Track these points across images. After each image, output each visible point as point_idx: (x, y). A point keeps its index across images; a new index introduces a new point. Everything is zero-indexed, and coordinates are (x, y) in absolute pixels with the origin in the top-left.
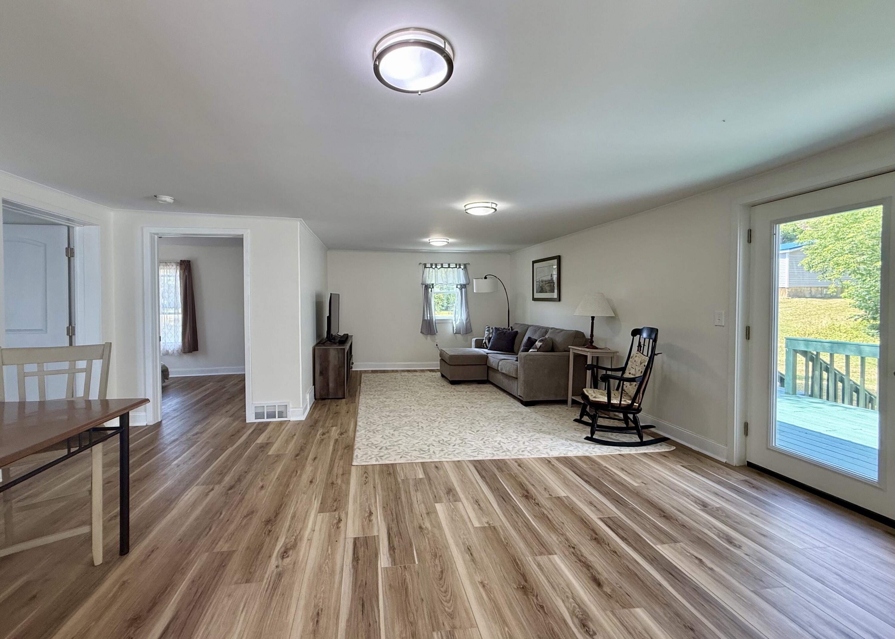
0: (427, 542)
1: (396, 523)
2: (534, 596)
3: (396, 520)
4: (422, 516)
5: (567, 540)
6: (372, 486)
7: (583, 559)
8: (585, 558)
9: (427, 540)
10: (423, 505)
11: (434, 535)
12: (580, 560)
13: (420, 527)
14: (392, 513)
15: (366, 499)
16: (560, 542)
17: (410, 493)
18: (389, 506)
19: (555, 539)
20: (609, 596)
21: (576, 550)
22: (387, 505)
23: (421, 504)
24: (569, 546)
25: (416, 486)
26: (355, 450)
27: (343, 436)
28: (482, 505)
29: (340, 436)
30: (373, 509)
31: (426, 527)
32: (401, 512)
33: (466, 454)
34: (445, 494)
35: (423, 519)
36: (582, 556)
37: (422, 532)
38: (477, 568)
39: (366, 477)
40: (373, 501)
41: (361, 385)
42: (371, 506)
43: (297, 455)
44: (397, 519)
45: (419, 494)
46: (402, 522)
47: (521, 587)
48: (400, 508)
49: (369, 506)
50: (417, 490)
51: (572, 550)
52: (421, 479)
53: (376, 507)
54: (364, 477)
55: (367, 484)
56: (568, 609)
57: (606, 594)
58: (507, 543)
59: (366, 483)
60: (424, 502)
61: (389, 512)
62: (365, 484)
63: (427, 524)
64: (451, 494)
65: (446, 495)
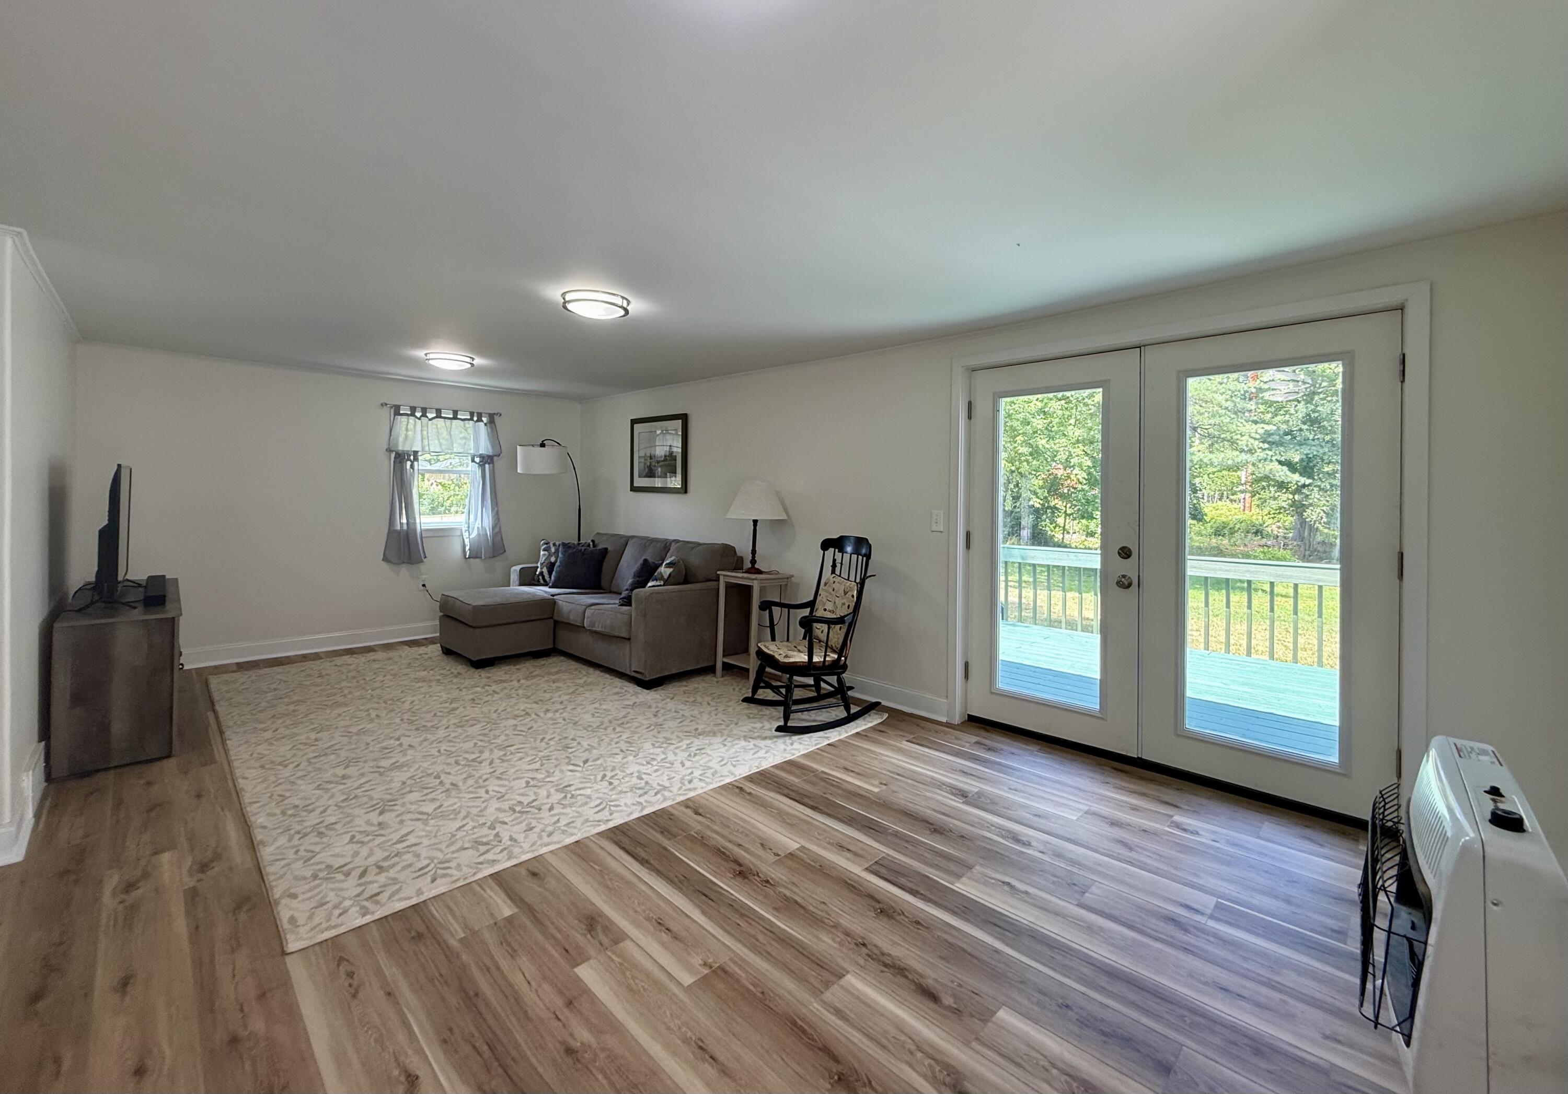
0: (604, 1082)
1: (500, 1071)
2: (864, 1085)
3: (496, 1064)
4: (558, 1018)
5: (847, 934)
6: (380, 993)
7: (887, 960)
8: (889, 955)
9: (600, 1077)
10: (546, 986)
11: (612, 1057)
12: (886, 965)
13: (569, 1051)
14: (474, 1047)
15: (376, 1041)
16: (839, 943)
17: (498, 968)
18: (456, 1030)
19: (830, 942)
20: (957, 1012)
21: (869, 947)
22: (451, 1030)
23: (540, 986)
24: (856, 944)
25: (506, 941)
26: (277, 903)
27: (211, 873)
28: (674, 927)
29: (201, 876)
30: (414, 1063)
31: (582, 1043)
32: (498, 1032)
33: (587, 821)
34: (585, 935)
35: (564, 1025)
36: (883, 954)
37: (578, 1060)
38: (740, 1085)
39: (350, 975)
40: (401, 1037)
41: (218, 708)
42: (402, 1058)
43: (36, 997)
44: (497, 1060)
45: (524, 961)
46: (513, 1059)
47: (836, 1077)
48: (492, 1022)
49: (396, 1060)
50: (513, 954)
51: (864, 950)
52: (510, 920)
53: (420, 1052)
54: (344, 977)
55: (361, 995)
56: (925, 1077)
57: (948, 1008)
58: (763, 993)
59: (357, 992)
60: (545, 978)
61: (468, 1049)
62: (354, 996)
63: (583, 1035)
64: (599, 929)
65: (589, 936)
